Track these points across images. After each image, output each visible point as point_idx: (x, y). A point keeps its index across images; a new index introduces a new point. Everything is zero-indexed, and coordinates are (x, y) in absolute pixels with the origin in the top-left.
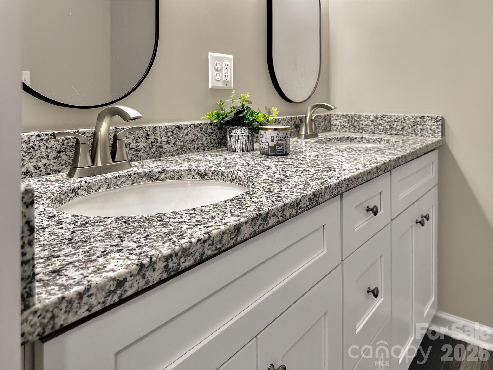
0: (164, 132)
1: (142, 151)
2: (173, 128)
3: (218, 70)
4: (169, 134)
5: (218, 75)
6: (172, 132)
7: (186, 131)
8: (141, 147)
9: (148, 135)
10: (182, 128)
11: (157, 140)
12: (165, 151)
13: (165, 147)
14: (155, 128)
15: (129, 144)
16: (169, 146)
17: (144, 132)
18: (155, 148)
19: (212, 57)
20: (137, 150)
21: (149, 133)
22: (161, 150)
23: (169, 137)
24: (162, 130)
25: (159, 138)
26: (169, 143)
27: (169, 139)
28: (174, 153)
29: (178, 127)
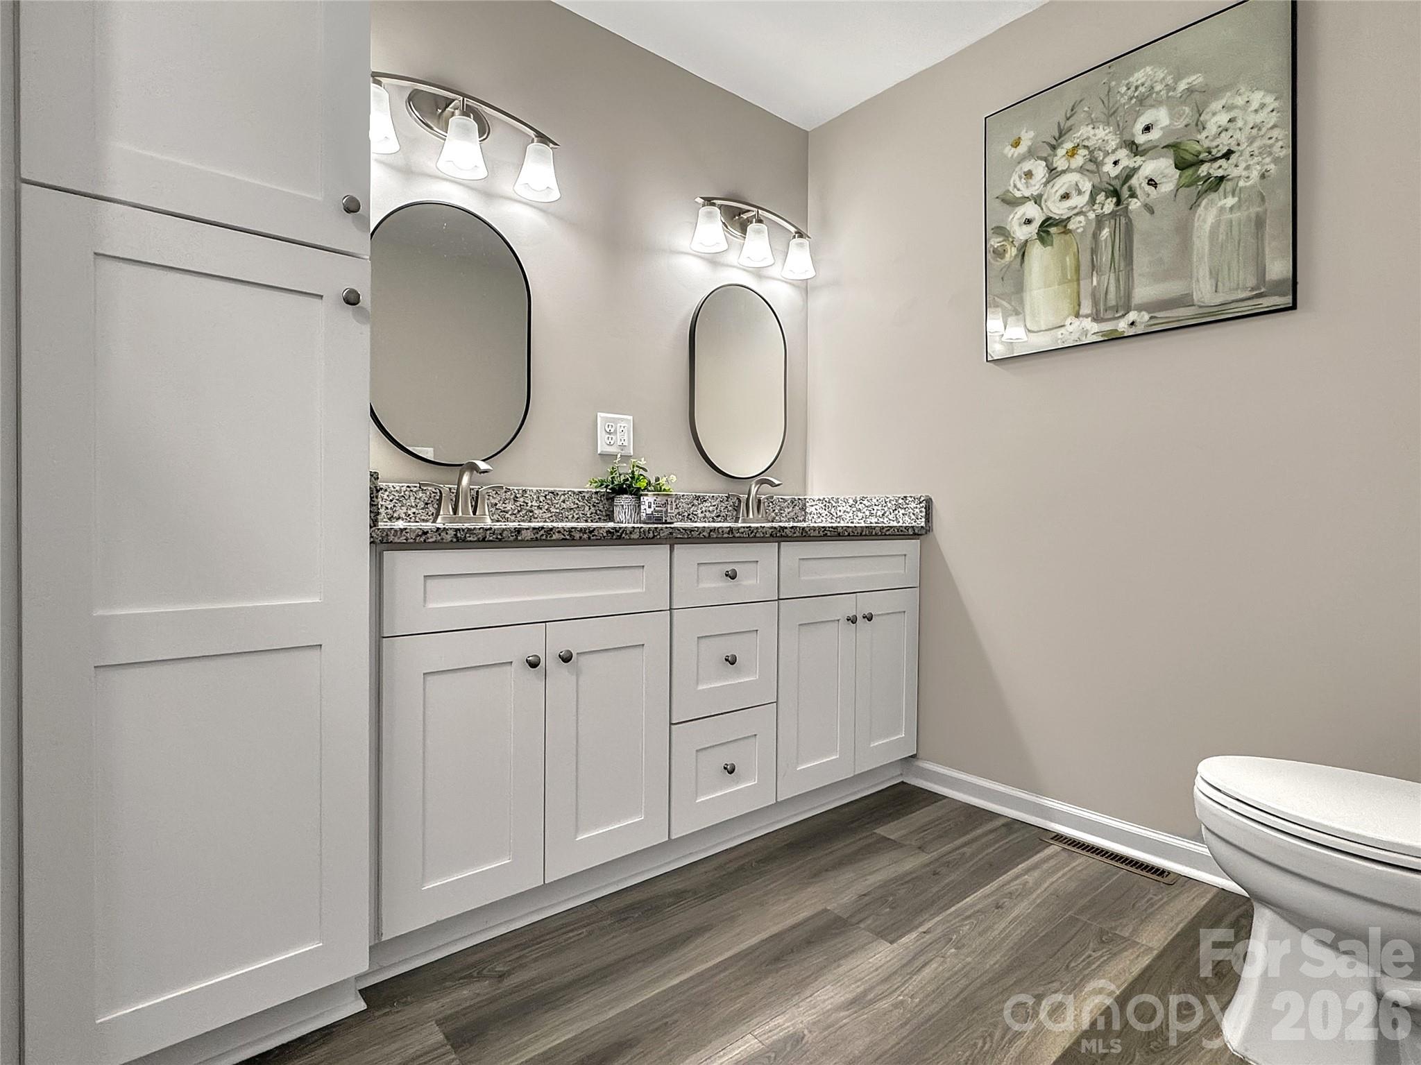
0: (535, 497)
1: (510, 513)
2: (547, 493)
3: (610, 433)
4: (541, 499)
5: (610, 439)
6: (545, 497)
7: (563, 497)
8: (509, 508)
9: (517, 498)
10: (558, 494)
11: (527, 503)
12: (536, 516)
13: (536, 512)
14: (525, 491)
15: (496, 504)
16: (541, 511)
17: (511, 494)
18: (524, 512)
19: (602, 417)
20: (504, 511)
21: (518, 495)
22: (531, 514)
23: (541, 502)
24: (532, 494)
25: (529, 502)
26: (541, 509)
27: (541, 504)
28: (547, 520)
29: (553, 493)
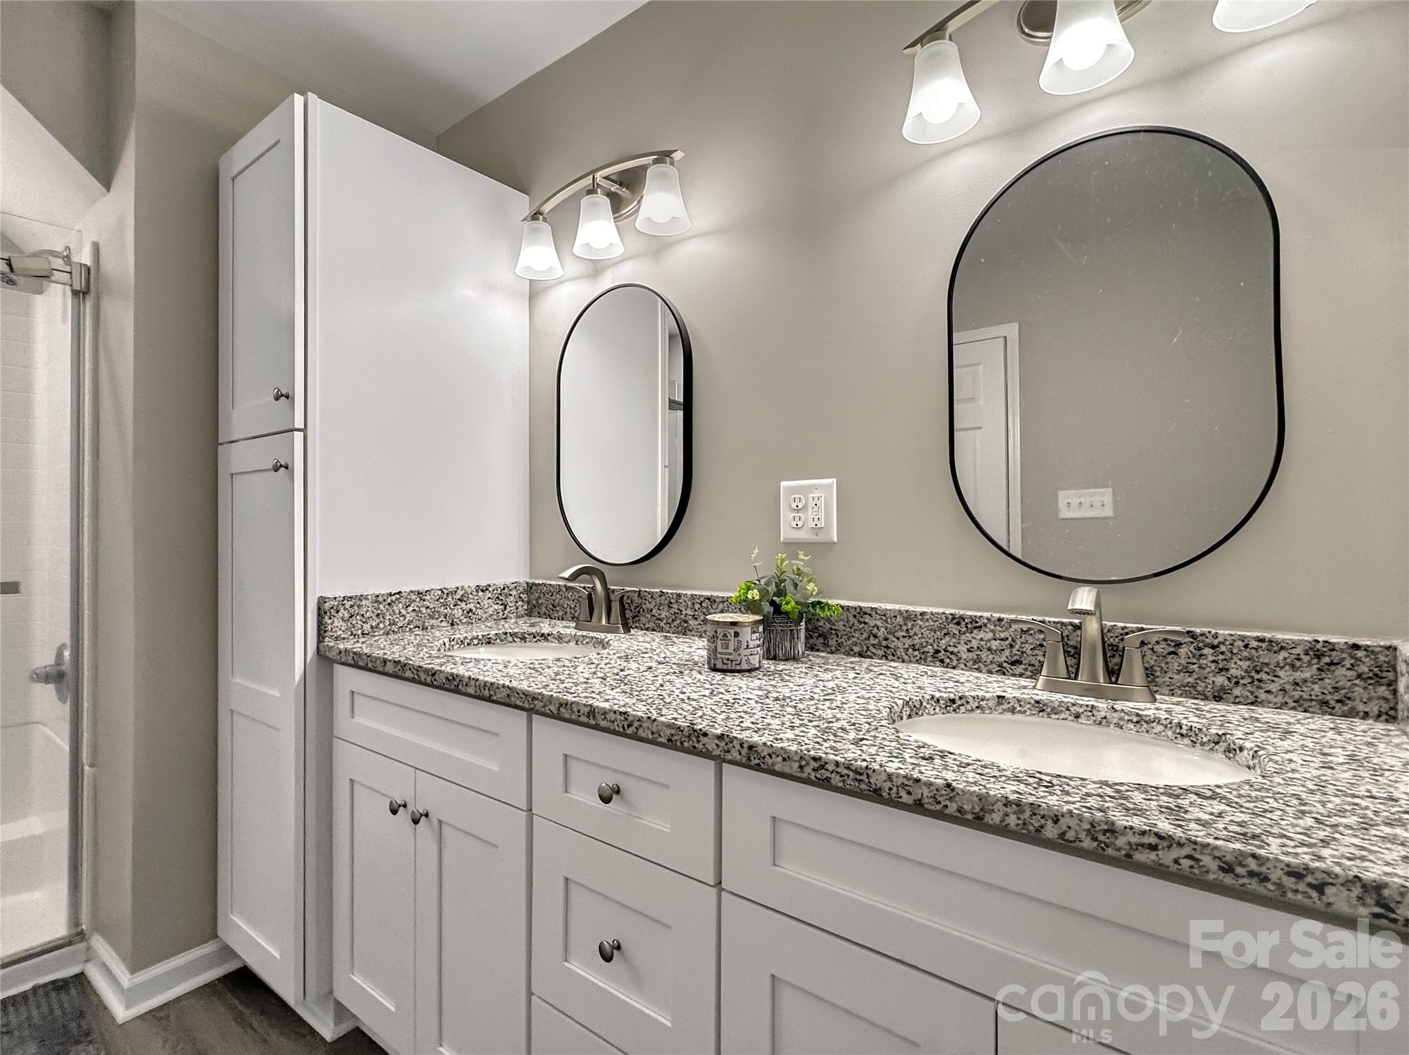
0: (689, 603)
1: (665, 621)
2: (702, 599)
3: (798, 511)
5: (797, 519)
6: (701, 604)
8: (663, 616)
10: (715, 601)
11: (681, 611)
12: (691, 628)
13: (691, 622)
14: (679, 595)
15: (652, 610)
16: (696, 623)
17: (666, 599)
18: (678, 622)
19: (787, 488)
20: (659, 619)
21: (672, 601)
22: (685, 625)
23: (696, 610)
24: (687, 600)
27: (696, 613)
29: (709, 599)
